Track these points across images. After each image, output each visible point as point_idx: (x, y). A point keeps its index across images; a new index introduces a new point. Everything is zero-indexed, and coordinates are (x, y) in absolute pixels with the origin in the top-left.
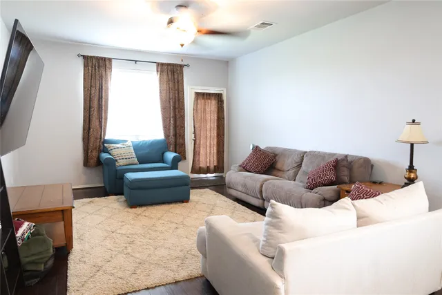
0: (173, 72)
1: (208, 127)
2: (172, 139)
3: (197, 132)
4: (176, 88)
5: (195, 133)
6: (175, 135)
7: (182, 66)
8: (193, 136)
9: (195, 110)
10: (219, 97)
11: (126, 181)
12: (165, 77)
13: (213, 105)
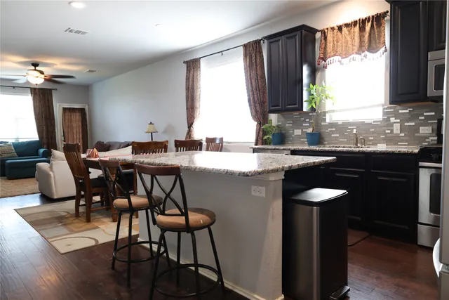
0: (44, 95)
1: (75, 131)
2: (45, 140)
3: (66, 135)
4: (47, 104)
5: (64, 136)
6: (47, 138)
7: (51, 90)
8: (63, 138)
9: (64, 120)
10: (82, 111)
11: (6, 165)
12: (38, 98)
13: (77, 116)
